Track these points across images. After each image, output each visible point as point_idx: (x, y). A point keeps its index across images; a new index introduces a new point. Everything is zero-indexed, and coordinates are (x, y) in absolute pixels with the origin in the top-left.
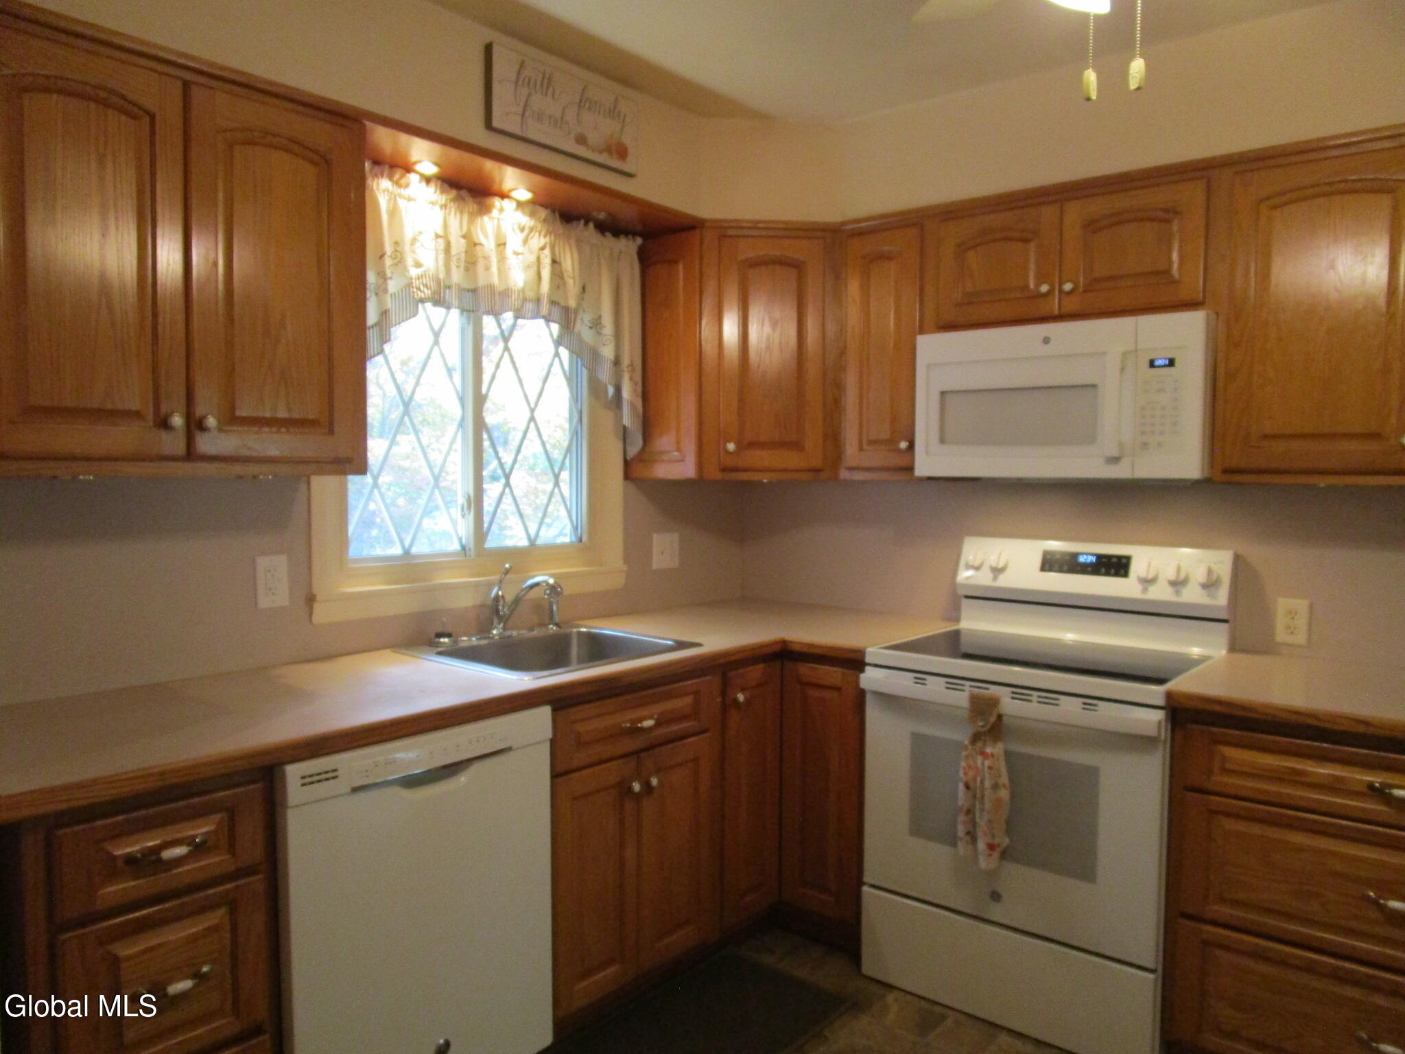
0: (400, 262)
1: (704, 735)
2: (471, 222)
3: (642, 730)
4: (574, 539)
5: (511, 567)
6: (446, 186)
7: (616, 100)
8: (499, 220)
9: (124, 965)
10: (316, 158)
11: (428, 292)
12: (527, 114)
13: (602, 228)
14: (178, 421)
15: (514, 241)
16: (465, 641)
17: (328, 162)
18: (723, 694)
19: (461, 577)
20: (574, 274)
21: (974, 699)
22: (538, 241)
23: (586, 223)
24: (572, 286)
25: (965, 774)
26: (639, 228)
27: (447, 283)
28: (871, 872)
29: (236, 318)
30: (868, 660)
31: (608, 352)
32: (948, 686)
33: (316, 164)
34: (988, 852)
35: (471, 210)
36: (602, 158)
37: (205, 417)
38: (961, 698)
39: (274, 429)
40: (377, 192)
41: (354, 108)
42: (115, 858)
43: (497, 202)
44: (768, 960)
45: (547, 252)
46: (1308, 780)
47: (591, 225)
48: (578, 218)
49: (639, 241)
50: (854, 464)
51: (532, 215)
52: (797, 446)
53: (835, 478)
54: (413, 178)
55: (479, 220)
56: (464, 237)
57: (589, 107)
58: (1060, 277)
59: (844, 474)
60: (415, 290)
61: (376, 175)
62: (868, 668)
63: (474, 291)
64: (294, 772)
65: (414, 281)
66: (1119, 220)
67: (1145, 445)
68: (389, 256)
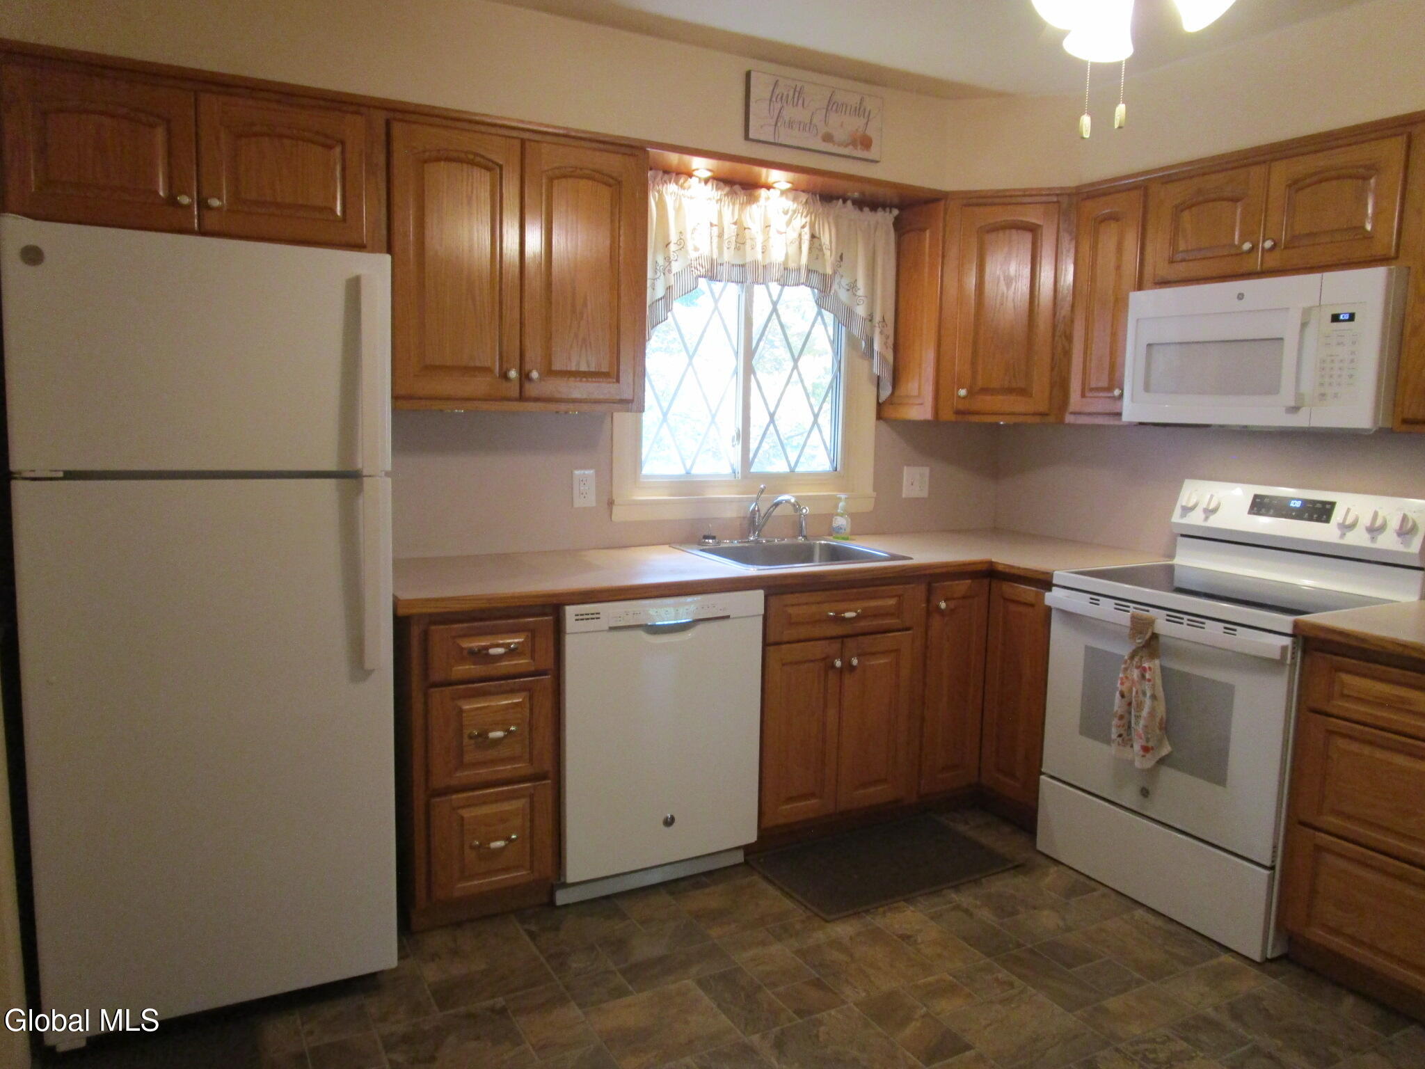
0: (683, 247)
1: (908, 632)
2: (741, 210)
3: (844, 619)
4: (831, 469)
5: (765, 487)
6: (721, 184)
7: (862, 99)
8: (765, 207)
9: (464, 715)
10: (611, 181)
11: (703, 271)
12: (779, 124)
13: (860, 204)
14: (513, 374)
15: (778, 221)
16: (726, 543)
17: (619, 183)
18: (928, 601)
19: (730, 494)
20: (831, 246)
21: (1134, 619)
22: (800, 220)
23: (845, 201)
24: (829, 257)
25: (1122, 684)
26: (896, 200)
27: (719, 262)
28: (1050, 762)
29: (553, 301)
30: (1055, 582)
31: (861, 311)
32: (1092, 601)
33: (610, 186)
34: (1142, 753)
35: (741, 202)
36: (846, 151)
37: (530, 371)
38: (1124, 619)
39: (578, 379)
40: (665, 195)
41: (640, 140)
42: (462, 649)
43: (763, 193)
44: (961, 828)
45: (807, 230)
47: (849, 203)
48: (838, 198)
49: (896, 212)
50: (1077, 410)
51: (795, 199)
52: (1023, 392)
53: (1061, 421)
54: (693, 181)
55: (748, 208)
56: (735, 223)
57: (836, 110)
58: (1264, 237)
59: (1069, 419)
60: (693, 269)
61: (665, 182)
62: (1054, 588)
63: (743, 266)
64: (571, 611)
65: (693, 262)
66: (1321, 178)
67: (1323, 395)
68: (675, 244)
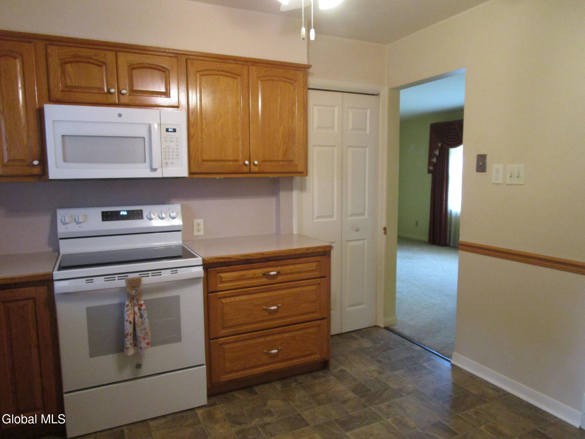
46: (248, 277)
